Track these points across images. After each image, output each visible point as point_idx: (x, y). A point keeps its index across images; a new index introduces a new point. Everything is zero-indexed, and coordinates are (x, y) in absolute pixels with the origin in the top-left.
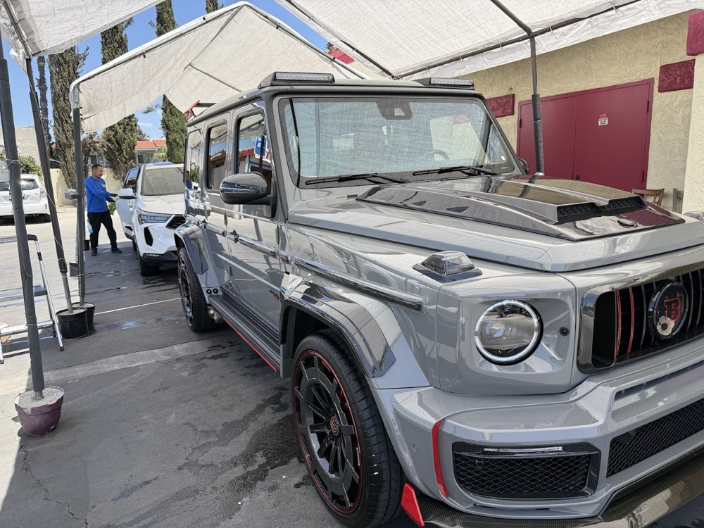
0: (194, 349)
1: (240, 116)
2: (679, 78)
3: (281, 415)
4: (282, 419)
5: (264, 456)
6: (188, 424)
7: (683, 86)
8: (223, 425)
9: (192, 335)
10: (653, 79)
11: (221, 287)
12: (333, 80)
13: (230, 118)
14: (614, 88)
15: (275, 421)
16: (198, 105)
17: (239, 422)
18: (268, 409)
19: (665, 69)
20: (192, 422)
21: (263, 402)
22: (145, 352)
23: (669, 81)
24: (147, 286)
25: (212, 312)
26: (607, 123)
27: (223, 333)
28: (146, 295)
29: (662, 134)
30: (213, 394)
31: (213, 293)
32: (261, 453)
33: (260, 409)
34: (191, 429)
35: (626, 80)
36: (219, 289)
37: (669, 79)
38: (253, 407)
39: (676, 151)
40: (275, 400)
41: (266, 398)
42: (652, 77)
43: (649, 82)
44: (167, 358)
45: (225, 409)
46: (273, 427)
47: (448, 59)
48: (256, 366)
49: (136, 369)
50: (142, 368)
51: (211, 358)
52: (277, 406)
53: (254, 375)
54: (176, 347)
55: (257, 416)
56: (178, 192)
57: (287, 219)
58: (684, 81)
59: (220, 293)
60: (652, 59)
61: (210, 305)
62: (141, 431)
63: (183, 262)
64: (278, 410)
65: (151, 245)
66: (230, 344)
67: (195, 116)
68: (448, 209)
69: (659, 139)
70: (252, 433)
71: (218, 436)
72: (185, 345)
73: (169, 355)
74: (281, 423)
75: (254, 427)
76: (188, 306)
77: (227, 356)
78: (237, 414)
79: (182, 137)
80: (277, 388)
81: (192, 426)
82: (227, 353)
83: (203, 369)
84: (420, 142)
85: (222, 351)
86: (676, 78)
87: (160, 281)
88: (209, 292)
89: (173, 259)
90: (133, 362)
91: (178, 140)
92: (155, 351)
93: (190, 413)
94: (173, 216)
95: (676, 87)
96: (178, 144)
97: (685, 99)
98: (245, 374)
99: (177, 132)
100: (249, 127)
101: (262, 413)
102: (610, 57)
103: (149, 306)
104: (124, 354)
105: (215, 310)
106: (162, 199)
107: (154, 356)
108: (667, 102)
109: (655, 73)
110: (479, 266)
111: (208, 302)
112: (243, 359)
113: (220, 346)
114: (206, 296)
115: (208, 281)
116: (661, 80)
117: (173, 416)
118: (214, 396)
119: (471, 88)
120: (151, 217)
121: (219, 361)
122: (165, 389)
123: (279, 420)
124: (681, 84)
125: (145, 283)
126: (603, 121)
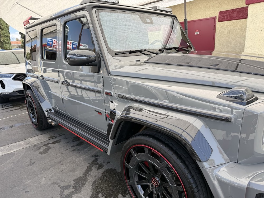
0: (41, 139)
1: (43, 28)
2: (226, 17)
3: (102, 171)
4: (103, 173)
5: (104, 196)
6: (54, 183)
7: (227, 20)
8: (74, 181)
9: (37, 132)
10: (216, 17)
11: (53, 108)
12: (119, 3)
13: (38, 28)
14: (201, 20)
15: (100, 175)
16: (31, 18)
17: (81, 177)
18: (93, 168)
19: (221, 13)
20: (55, 181)
21: (89, 165)
22: (15, 144)
23: (222, 18)
24: (4, 108)
25: (50, 121)
26: (198, 34)
27: (53, 130)
28: (5, 113)
29: (219, 38)
30: (61, 163)
31: (49, 112)
32: (101, 194)
33: (89, 169)
34: (57, 186)
35: (206, 17)
36: (52, 109)
37: (222, 17)
38: (85, 168)
39: (225, 44)
40: (95, 162)
41: (90, 162)
42: (215, 16)
43: (214, 18)
44: (28, 145)
45: (71, 171)
46: (100, 178)
47: (145, 3)
48: (77, 145)
49: (13, 154)
50: (16, 153)
51: (52, 143)
52: (97, 166)
53: (78, 150)
54: (31, 139)
55: (89, 173)
56: (14, 63)
57: (110, 73)
58: (228, 18)
59: (53, 111)
60: (216, 9)
61: (48, 117)
62: (28, 192)
63: (30, 97)
64: (98, 168)
65: (4, 89)
66: (59, 135)
67: (30, 24)
68: (211, 66)
69: (218, 40)
70: (91, 183)
71: (74, 188)
72: (36, 138)
73: (29, 144)
74: (104, 175)
75: (91, 179)
76: (33, 118)
77: (60, 142)
78: (79, 173)
79: (7, 39)
80: (93, 156)
81: (57, 184)
82: (60, 140)
83: (50, 150)
84: (141, 37)
85: (57, 139)
86: (225, 17)
87: (11, 106)
88: (47, 111)
89: (16, 95)
90: (9, 150)
91: (5, 41)
92: (20, 142)
93: (53, 176)
94: (15, 74)
95: (225, 20)
96: (5, 42)
97: (228, 24)
98: (73, 150)
99: (4, 37)
100: (51, 32)
101: (91, 171)
102: (199, 8)
103: (9, 119)
104: (3, 146)
105: (52, 119)
106: (7, 66)
107: (20, 145)
108: (221, 26)
109: (217, 15)
110: (256, 95)
111: (47, 116)
112: (69, 142)
113: (54, 136)
114: (46, 113)
115: (46, 105)
116: (219, 17)
117: (44, 179)
118: (62, 164)
119: (171, 13)
120: (3, 75)
121: (57, 144)
122: (33, 164)
123: (102, 174)
124: (227, 19)
125: (3, 107)
126: (197, 33)
